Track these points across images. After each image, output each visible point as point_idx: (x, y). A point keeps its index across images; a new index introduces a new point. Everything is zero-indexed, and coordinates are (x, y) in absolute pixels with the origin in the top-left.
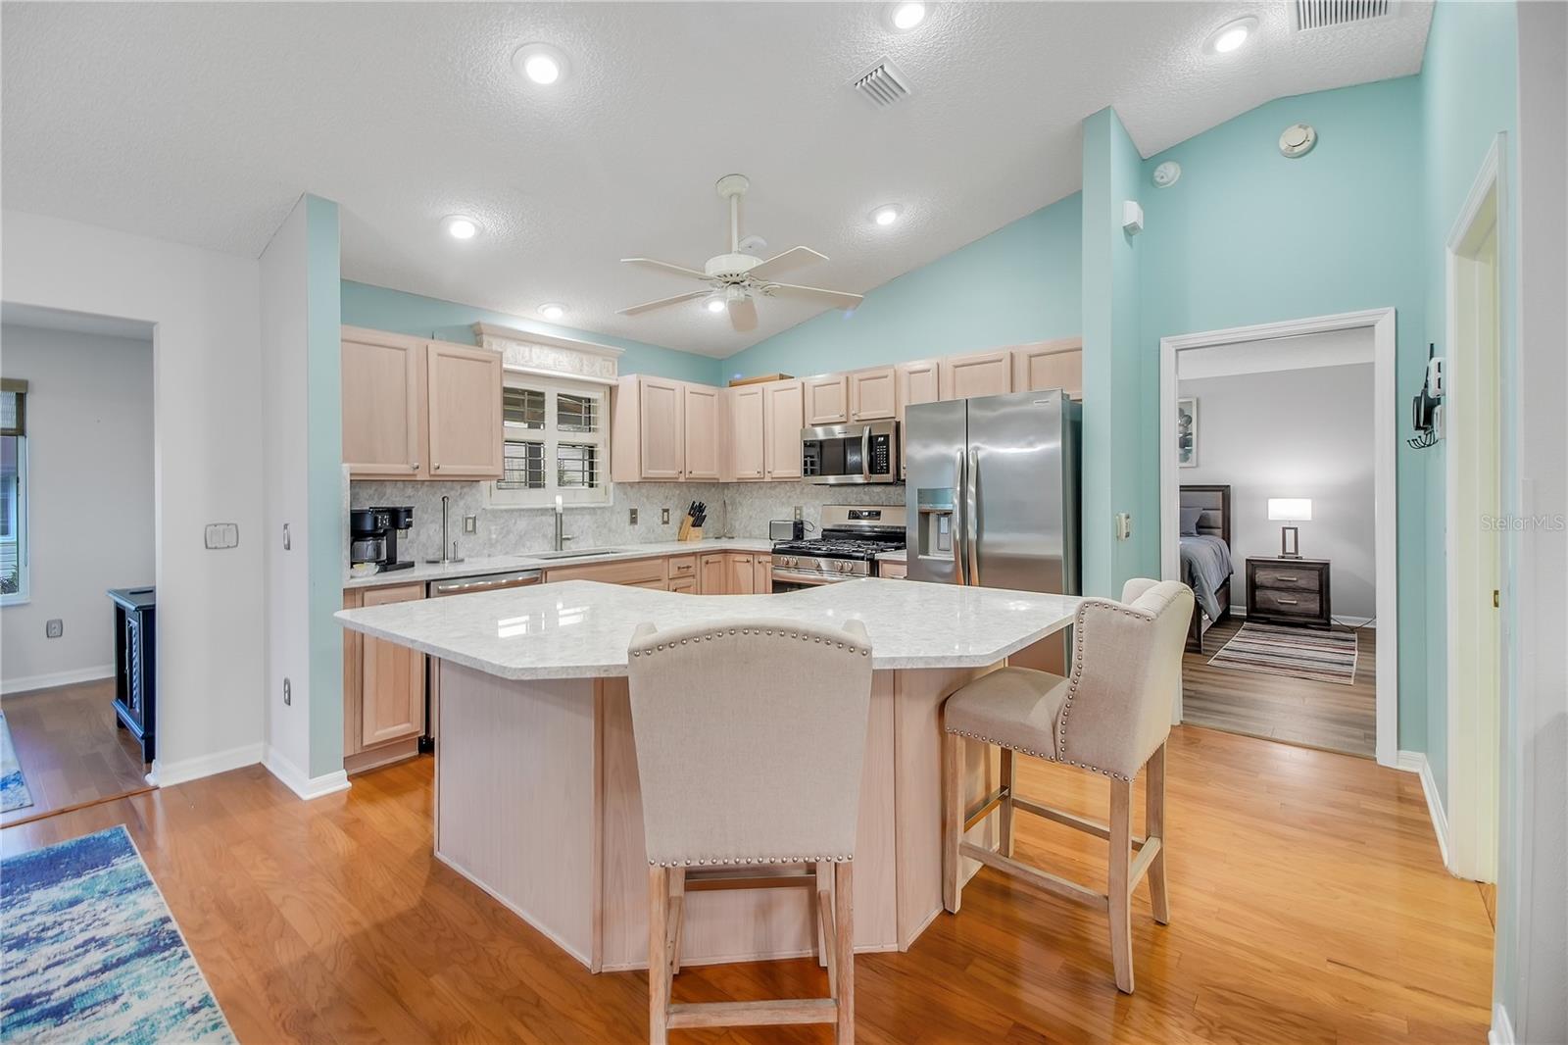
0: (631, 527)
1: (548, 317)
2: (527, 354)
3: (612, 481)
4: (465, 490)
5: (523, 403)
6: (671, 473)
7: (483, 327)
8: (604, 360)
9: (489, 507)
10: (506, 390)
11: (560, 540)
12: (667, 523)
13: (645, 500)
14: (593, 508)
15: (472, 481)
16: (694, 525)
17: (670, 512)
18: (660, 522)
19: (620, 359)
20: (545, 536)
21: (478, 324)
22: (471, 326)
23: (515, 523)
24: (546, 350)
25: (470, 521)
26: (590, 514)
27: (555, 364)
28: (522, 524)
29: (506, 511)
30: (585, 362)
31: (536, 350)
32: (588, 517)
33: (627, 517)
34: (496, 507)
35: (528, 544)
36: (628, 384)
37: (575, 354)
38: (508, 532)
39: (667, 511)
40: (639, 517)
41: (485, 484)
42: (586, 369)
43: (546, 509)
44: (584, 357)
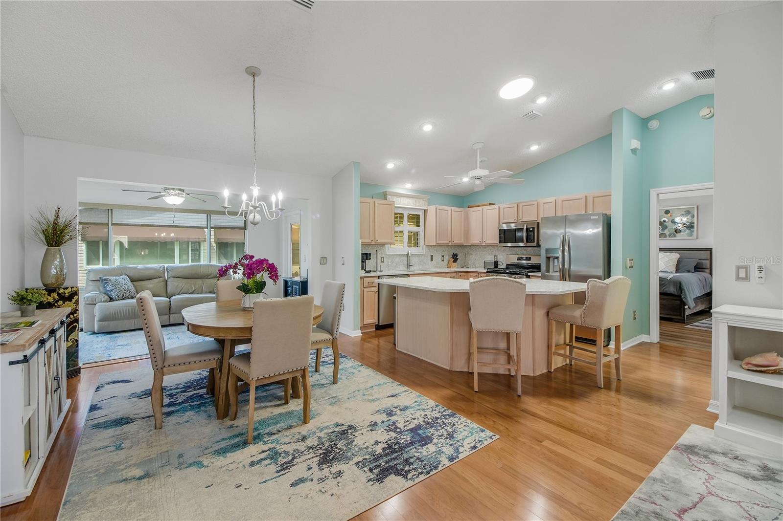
0: (431, 262)
1: (406, 187)
2: (400, 200)
3: (424, 245)
4: (382, 248)
5: (399, 218)
6: (446, 242)
8: (423, 201)
9: (388, 254)
10: (395, 214)
11: (409, 266)
12: (443, 261)
13: (436, 252)
14: (419, 255)
15: (383, 245)
16: (454, 262)
17: (445, 257)
18: (441, 260)
19: (429, 199)
20: (403, 264)
21: (386, 192)
22: (383, 192)
23: (395, 259)
24: (405, 198)
25: (383, 258)
27: (407, 203)
28: (397, 260)
29: (393, 255)
30: (417, 202)
31: (402, 198)
32: (417, 258)
33: (430, 258)
34: (390, 254)
35: (399, 267)
36: (432, 210)
37: (414, 199)
38: (393, 263)
39: (443, 256)
40: (434, 258)
41: (387, 246)
42: (417, 204)
43: (404, 255)
44: (417, 200)
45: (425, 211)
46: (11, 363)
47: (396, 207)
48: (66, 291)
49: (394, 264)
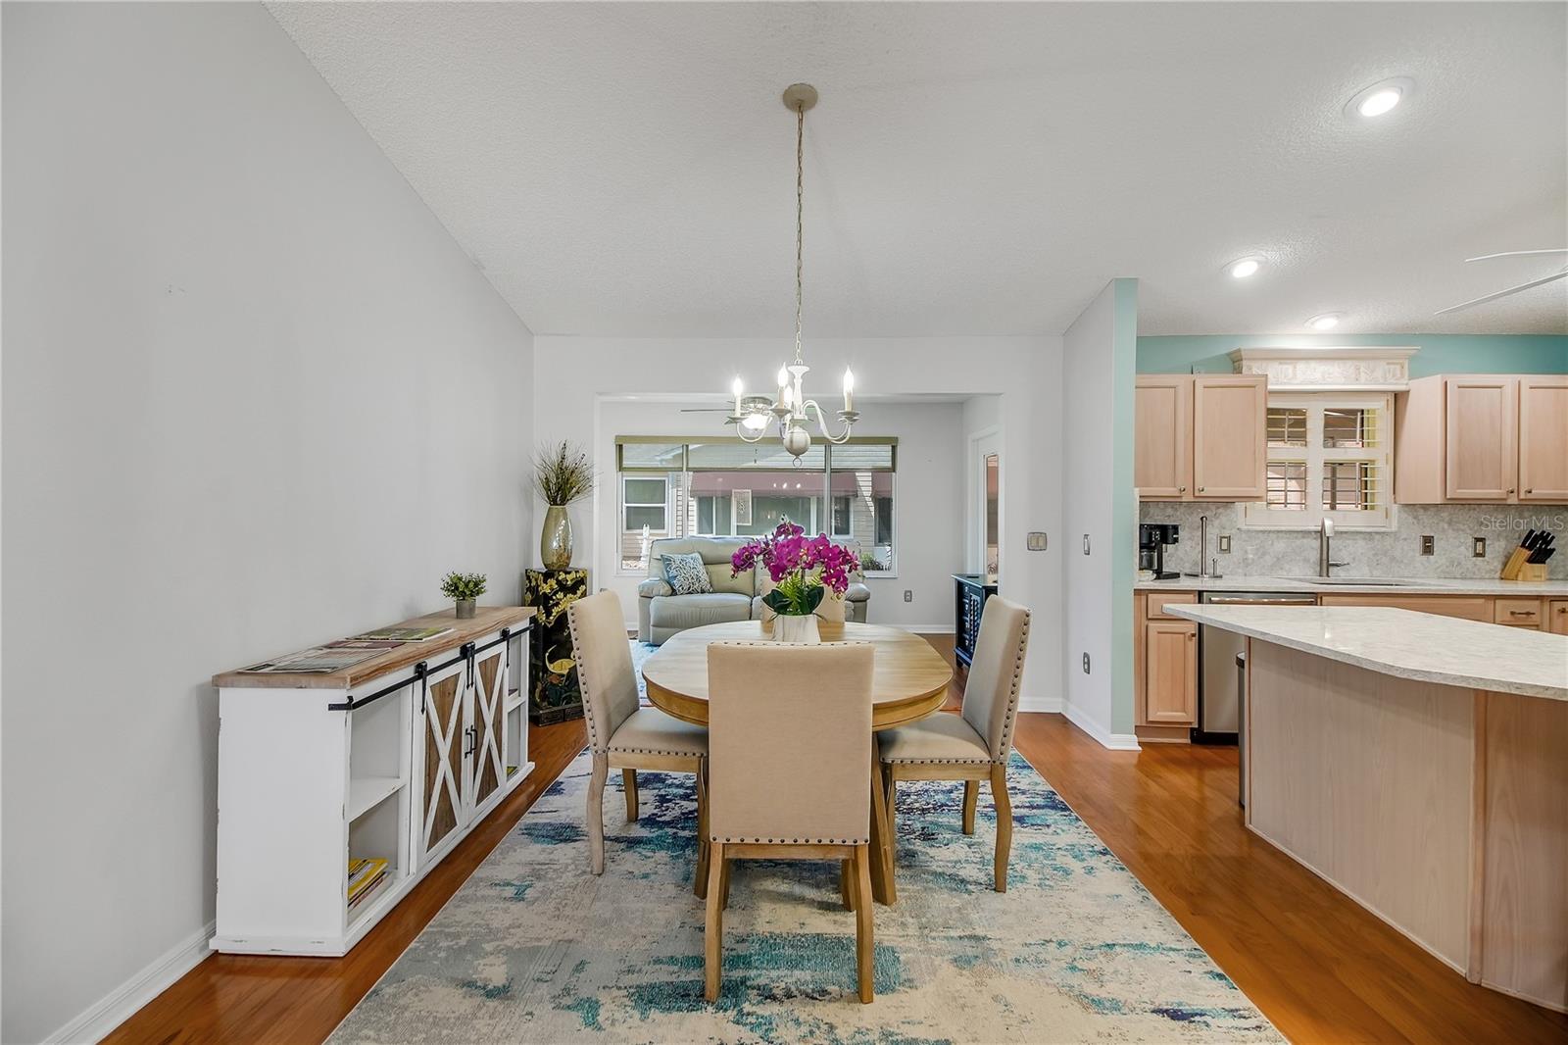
0: (1425, 557)
1: (1322, 328)
2: (1290, 371)
3: (1395, 503)
4: (1220, 510)
5: (1284, 422)
6: (1493, 493)
7: (1243, 353)
8: (1388, 364)
9: (1244, 528)
10: (1270, 411)
11: (1326, 565)
12: (1482, 555)
13: (1446, 526)
14: (1370, 533)
15: (1227, 502)
16: (1531, 560)
17: (1487, 543)
18: (1470, 553)
19: (1412, 359)
20: (1306, 560)
21: (1239, 350)
22: (1229, 355)
23: (1272, 544)
24: (1313, 364)
25: (1225, 541)
26: (1365, 539)
27: (1323, 377)
28: (1280, 546)
29: (1263, 532)
30: (1362, 369)
31: (1301, 366)
32: (1361, 543)
33: (1418, 545)
34: (1250, 527)
35: (1287, 567)
36: (1425, 394)
37: (1349, 363)
38: (1264, 554)
39: (1482, 540)
40: (1437, 546)
41: (1240, 506)
42: (1363, 380)
43: (1310, 532)
44: (1362, 365)
45: (1399, 398)
46: (332, 707)
47: (1272, 393)
48: (569, 577)
49: (1267, 557)
